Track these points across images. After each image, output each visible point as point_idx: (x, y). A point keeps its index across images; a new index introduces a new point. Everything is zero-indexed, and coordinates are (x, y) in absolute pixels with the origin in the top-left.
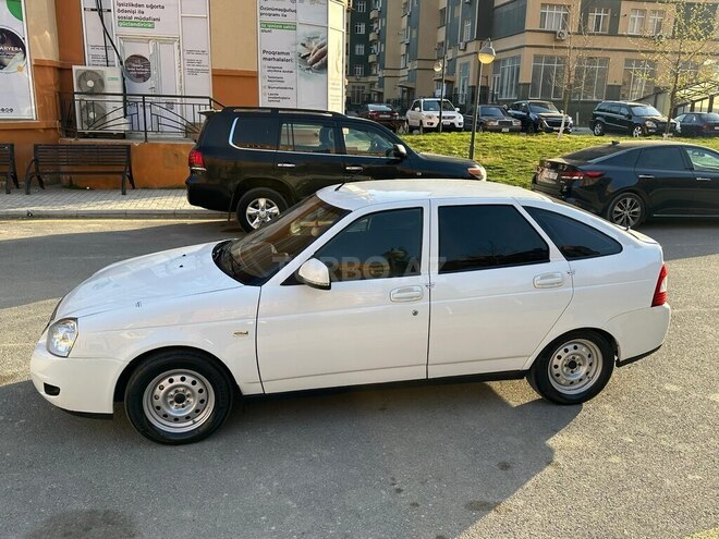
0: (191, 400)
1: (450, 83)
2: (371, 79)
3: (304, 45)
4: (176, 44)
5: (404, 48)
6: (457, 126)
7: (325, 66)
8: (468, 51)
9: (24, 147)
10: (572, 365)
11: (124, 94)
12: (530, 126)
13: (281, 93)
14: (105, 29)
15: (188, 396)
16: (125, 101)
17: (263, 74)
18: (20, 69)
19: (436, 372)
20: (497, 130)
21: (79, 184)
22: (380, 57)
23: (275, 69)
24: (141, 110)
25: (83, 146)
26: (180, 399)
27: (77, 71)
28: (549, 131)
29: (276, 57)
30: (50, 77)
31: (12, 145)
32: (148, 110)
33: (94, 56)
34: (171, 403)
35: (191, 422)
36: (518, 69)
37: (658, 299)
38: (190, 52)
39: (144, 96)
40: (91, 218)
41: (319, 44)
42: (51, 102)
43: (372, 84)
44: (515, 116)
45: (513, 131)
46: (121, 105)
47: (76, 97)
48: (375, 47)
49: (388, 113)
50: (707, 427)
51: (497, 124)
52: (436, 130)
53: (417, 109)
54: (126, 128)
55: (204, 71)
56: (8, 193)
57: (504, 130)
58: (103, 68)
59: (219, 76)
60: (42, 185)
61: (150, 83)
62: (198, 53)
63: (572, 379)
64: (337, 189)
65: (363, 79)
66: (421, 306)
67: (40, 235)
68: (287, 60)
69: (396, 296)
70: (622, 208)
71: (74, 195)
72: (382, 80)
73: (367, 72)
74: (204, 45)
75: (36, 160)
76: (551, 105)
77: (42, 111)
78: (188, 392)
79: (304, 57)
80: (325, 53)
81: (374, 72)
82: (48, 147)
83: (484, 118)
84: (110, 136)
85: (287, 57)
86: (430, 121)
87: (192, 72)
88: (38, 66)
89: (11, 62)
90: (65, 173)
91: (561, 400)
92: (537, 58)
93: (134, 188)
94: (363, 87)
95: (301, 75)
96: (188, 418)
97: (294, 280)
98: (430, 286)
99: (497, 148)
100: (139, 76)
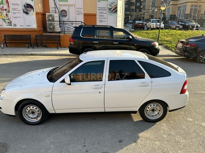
0: (36, 113)
1: (164, 14)
2: (141, 13)
3: (110, 5)
4: (74, 6)
5: (151, 3)
6: (162, 27)
7: (116, 11)
8: (170, 4)
9: (33, 36)
10: (153, 110)
11: (60, 21)
12: (186, 28)
13: (103, 20)
14: (55, 4)
15: (35, 112)
16: (60, 23)
17: (98, 14)
18: (32, 15)
19: (107, 110)
20: (175, 29)
21: (47, 46)
22: (144, 7)
23: (102, 13)
24: (63, 25)
25: (48, 36)
26: (33, 113)
27: (47, 15)
28: (192, 29)
29: (102, 9)
30: (40, 16)
31: (30, 35)
32: (65, 25)
33: (52, 10)
34: (31, 114)
35: (36, 119)
36: (186, 9)
37: (183, 91)
38: (77, 8)
39: (64, 21)
40: (47, 56)
41: (115, 5)
42: (41, 24)
43: (141, 14)
44: (181, 25)
45: (180, 29)
46: (59, 24)
47: (47, 22)
48: (143, 3)
49: (141, 23)
50: (195, 134)
51: (175, 27)
52: (155, 29)
53: (150, 22)
54: (60, 30)
55: (82, 14)
56: (28, 48)
57: (177, 29)
58: (54, 14)
59: (85, 15)
60: (37, 46)
61: (67, 17)
62: (80, 9)
63: (153, 115)
64: (85, 53)
65: (139, 13)
66: (102, 90)
67: (32, 60)
68: (105, 10)
69: (94, 87)
70: (203, 56)
71: (45, 49)
72: (144, 13)
73: (140, 11)
74: (82, 6)
75: (36, 39)
76: (193, 21)
77: (38, 26)
78: (35, 111)
79: (110, 9)
80: (117, 7)
81: (142, 11)
82: (39, 36)
83: (171, 25)
84: (56, 32)
85: (105, 9)
86: (153, 26)
87: (78, 14)
88: (37, 14)
89: (30, 12)
90: (44, 43)
91: (148, 121)
92: (192, 6)
93: (61, 47)
94: (139, 15)
95: (109, 14)
96: (35, 118)
97: (63, 81)
98: (105, 84)
99: (172, 35)
100: (64, 16)
